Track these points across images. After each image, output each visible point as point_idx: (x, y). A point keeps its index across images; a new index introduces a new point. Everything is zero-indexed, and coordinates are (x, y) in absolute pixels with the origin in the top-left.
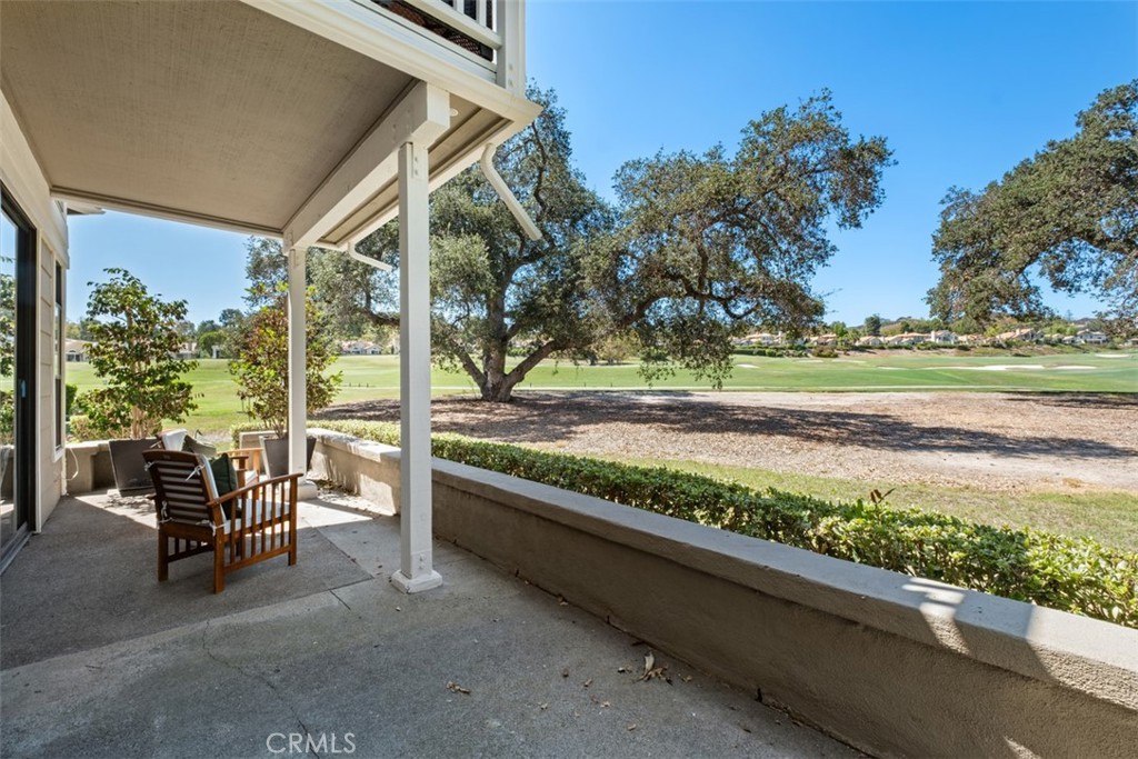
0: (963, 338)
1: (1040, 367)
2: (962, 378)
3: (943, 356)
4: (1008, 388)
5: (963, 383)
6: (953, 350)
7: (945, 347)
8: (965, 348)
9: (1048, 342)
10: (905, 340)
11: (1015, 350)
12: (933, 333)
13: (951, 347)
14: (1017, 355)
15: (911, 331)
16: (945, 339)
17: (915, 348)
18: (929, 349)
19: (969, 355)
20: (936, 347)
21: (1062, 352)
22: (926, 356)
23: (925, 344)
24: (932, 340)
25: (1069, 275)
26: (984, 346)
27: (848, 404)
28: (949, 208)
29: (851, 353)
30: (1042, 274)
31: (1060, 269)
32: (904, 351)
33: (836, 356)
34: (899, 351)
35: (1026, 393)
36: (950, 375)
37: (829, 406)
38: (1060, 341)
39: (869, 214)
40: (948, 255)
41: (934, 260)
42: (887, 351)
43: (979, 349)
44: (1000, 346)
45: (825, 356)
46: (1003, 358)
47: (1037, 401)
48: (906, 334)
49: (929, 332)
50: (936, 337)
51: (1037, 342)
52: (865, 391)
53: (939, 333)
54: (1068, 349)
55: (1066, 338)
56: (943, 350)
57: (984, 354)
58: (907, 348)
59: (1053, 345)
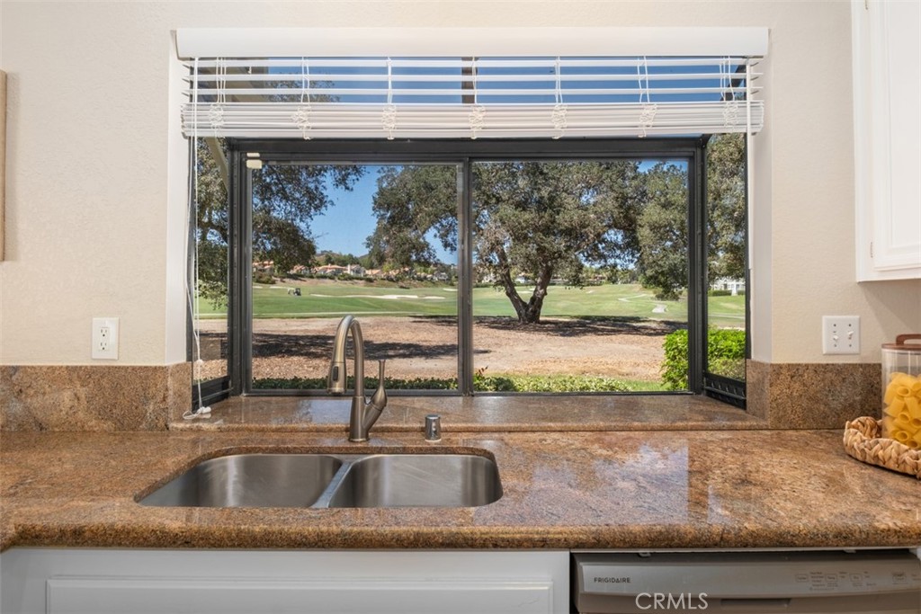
0: (369, 272)
1: (416, 297)
2: (375, 305)
3: (356, 286)
4: (411, 313)
5: (376, 309)
6: (363, 281)
7: (357, 279)
8: (370, 280)
9: (420, 279)
10: (329, 271)
11: (400, 283)
12: (349, 267)
13: (361, 279)
14: (402, 287)
15: (333, 263)
16: (358, 272)
17: (336, 279)
18: (346, 280)
19: (372, 286)
20: (351, 278)
21: (426, 286)
22: (344, 286)
23: (343, 276)
24: (348, 272)
25: (450, 239)
26: (382, 279)
27: (320, 328)
28: (382, 177)
29: (287, 280)
30: (435, 236)
31: (446, 236)
32: (328, 280)
33: (273, 283)
34: (324, 280)
35: (420, 317)
36: (367, 302)
37: (306, 331)
38: (425, 278)
39: (356, 181)
40: (382, 212)
41: (373, 215)
42: (315, 280)
43: (379, 281)
44: (392, 280)
45: (263, 282)
46: (393, 289)
47: (432, 322)
48: (329, 266)
49: (346, 265)
50: (351, 270)
51: (413, 278)
52: (324, 317)
53: (354, 267)
54: (429, 284)
55: (429, 276)
56: (356, 281)
57: (383, 285)
58: (331, 278)
59: (422, 280)
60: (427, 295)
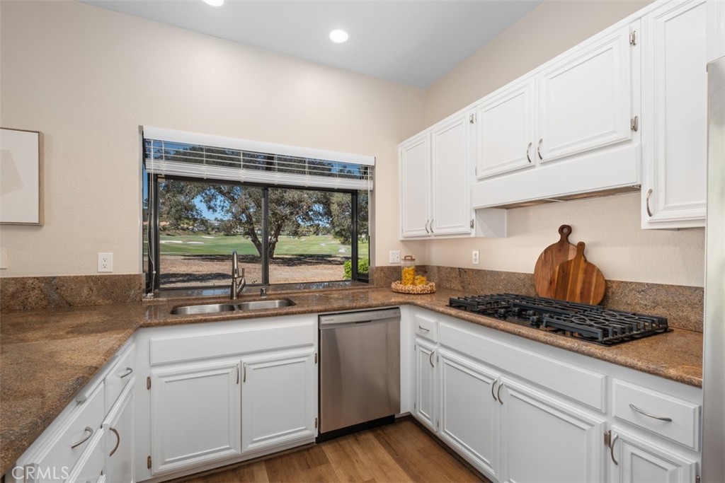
1: (181, 242)
4: (181, 253)
9: (183, 229)
11: (167, 232)
14: (168, 235)
21: (188, 234)
25: (212, 204)
30: (201, 201)
31: (210, 201)
35: (188, 256)
38: (188, 228)
47: (198, 259)
51: (178, 228)
54: (191, 233)
55: (190, 227)
59: (185, 230)
60: (189, 241)
